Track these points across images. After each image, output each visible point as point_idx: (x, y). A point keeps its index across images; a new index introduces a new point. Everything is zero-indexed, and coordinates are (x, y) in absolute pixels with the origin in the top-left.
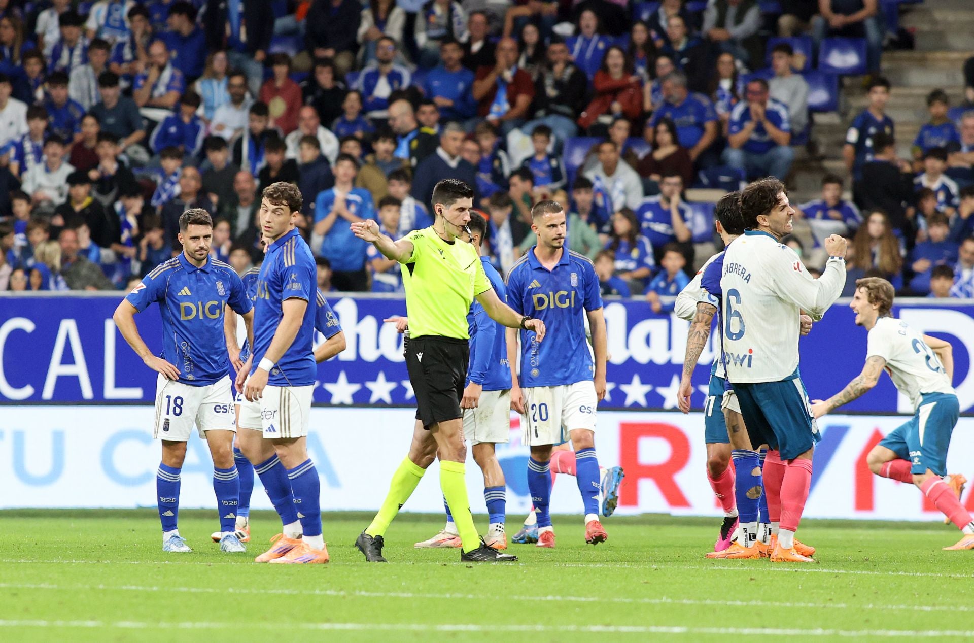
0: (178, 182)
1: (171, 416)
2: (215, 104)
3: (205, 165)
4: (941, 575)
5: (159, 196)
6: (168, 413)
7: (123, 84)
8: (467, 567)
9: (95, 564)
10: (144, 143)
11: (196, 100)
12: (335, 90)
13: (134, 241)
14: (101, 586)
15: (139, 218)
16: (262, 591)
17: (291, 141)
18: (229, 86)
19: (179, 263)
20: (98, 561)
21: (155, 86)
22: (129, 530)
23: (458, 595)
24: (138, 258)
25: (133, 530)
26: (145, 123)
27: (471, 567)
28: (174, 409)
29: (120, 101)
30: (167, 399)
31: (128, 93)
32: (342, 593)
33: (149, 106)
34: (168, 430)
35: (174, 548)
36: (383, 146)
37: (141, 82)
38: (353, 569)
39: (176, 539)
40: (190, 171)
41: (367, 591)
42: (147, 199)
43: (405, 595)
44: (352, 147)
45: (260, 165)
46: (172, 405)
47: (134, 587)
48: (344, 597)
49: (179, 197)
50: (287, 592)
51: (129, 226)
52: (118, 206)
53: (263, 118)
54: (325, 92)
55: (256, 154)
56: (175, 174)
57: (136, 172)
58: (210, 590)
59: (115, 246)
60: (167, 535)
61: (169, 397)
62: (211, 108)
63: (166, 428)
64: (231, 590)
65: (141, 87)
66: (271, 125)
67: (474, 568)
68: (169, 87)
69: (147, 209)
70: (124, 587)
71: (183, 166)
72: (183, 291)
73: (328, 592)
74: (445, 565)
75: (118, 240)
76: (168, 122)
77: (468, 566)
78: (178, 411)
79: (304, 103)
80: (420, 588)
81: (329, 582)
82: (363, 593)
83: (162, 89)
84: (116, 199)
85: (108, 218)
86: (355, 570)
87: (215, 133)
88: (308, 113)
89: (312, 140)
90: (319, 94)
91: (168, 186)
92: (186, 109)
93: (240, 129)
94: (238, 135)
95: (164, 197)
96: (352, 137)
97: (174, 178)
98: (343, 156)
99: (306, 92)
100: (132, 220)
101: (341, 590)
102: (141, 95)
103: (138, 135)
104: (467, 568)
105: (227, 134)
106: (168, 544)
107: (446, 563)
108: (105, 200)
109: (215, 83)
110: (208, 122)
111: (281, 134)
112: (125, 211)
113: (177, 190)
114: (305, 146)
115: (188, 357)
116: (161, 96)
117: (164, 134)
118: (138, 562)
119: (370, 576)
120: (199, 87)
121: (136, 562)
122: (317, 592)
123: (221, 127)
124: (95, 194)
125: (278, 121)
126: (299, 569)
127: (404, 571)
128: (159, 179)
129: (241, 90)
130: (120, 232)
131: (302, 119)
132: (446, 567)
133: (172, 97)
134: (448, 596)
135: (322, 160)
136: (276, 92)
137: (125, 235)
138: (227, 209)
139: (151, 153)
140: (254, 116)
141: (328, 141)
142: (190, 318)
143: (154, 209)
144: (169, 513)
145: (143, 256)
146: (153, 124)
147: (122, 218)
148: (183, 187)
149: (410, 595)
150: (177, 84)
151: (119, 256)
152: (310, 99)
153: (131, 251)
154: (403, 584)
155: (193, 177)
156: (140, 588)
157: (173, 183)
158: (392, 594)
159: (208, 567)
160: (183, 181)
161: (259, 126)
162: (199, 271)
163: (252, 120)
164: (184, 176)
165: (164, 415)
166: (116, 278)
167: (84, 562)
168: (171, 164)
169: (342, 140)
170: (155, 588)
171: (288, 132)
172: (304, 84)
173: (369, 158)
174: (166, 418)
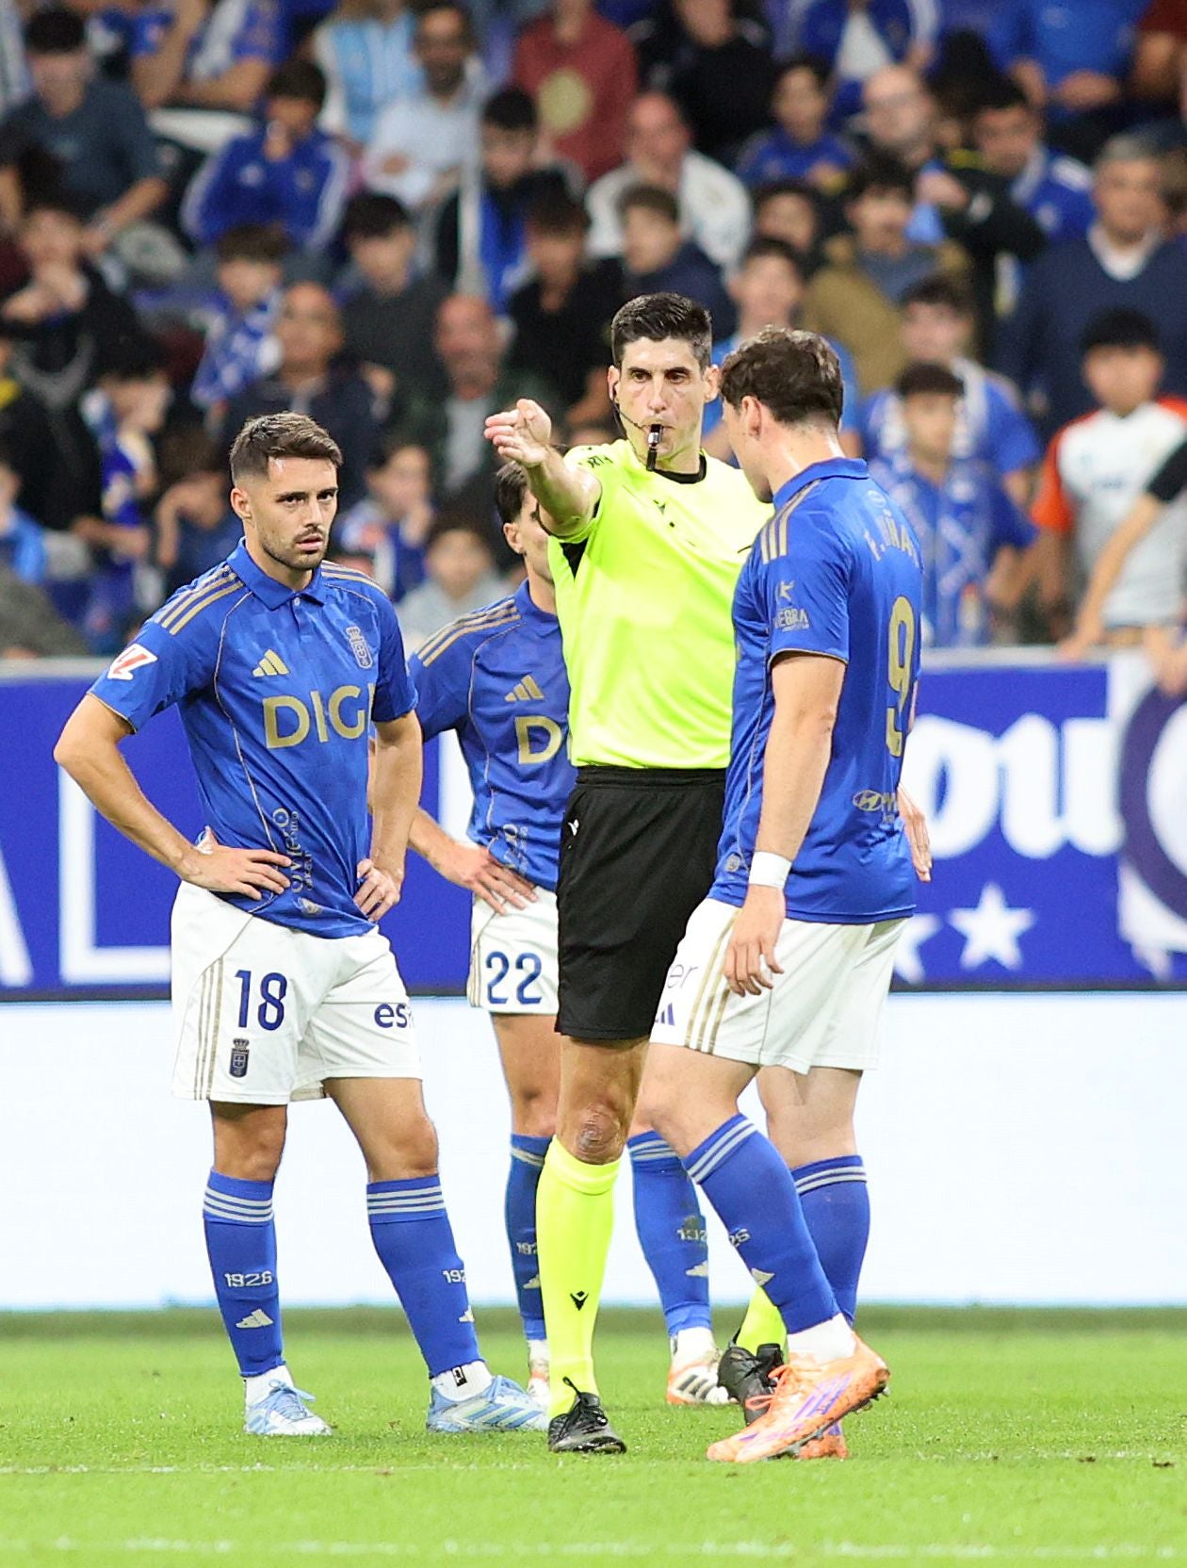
0: (273, 330)
1: (254, 1031)
2: (377, 92)
3: (349, 280)
5: (215, 376)
6: (243, 1023)
7: (101, 40)
8: (1156, 1465)
9: (44, 1474)
10: (166, 215)
11: (312, 85)
12: (735, 49)
13: (142, 511)
14: (63, 1543)
15: (156, 439)
16: (545, 1548)
17: (602, 200)
18: (420, 43)
19: (237, 579)
20: (54, 1468)
21: (195, 46)
22: (144, 1372)
23: (1131, 1550)
24: (152, 560)
25: (156, 1374)
26: (167, 158)
27: (1167, 1465)
28: (263, 1009)
29: (90, 91)
30: (240, 981)
31: (116, 66)
32: (785, 1550)
33: (182, 101)
34: (244, 1073)
35: (280, 1425)
36: (876, 212)
37: (153, 34)
38: (815, 1476)
39: (285, 1398)
40: (308, 299)
41: (858, 1541)
42: (182, 382)
43: (973, 1551)
44: (790, 217)
45: (516, 277)
46: (256, 999)
47: (159, 1544)
48: (790, 1560)
49: (275, 376)
50: (617, 1548)
51: (123, 464)
52: (94, 407)
53: (521, 139)
54: (707, 53)
55: (503, 243)
56: (262, 307)
57: (146, 307)
58: (390, 1549)
59: (87, 526)
60: (259, 1387)
61: (245, 975)
62: (362, 107)
63: (239, 1067)
64: (451, 1547)
65: (154, 50)
66: (544, 155)
67: (1176, 1467)
68: (240, 48)
69: (180, 415)
70: (132, 1545)
71: (286, 283)
72: (263, 663)
73: (742, 1548)
74: (1090, 1460)
75: (95, 509)
77: (1158, 1462)
78: (271, 1015)
79: (643, 85)
80: (1018, 1530)
81: (744, 1517)
82: (846, 1548)
83: (216, 53)
84: (90, 384)
85: (65, 444)
86: (822, 1480)
87: (383, 183)
88: (653, 114)
90: (686, 56)
91: (239, 343)
92: (288, 113)
93: (452, 170)
94: (449, 184)
95: (230, 376)
96: (791, 185)
97: (257, 320)
98: (761, 244)
99: (648, 55)
100: (135, 448)
101: (782, 1538)
102: (156, 72)
103: (146, 193)
104: (1158, 1468)
105: (413, 187)
106: (263, 1412)
107: (1093, 1455)
108: (55, 391)
109: (373, 33)
110: (356, 150)
111: (575, 177)
112: (114, 419)
113: (268, 354)
114: (639, 217)
115: (299, 851)
116: (216, 75)
118: (171, 1469)
119: (869, 1496)
120: (329, 47)
121: (166, 1470)
122: (709, 1547)
123: (396, 164)
124: (25, 372)
125: (564, 143)
126: (652, 1481)
127: (969, 1481)
128: (215, 324)
130: (100, 485)
131: (631, 131)
132: (1091, 1463)
133: (250, 77)
134: (1100, 1552)
135: (692, 258)
136: (558, 56)
137: (116, 494)
138: (418, 407)
139: (187, 245)
140: (496, 132)
141: (716, 198)
142: (294, 740)
143: (198, 415)
144: (258, 1319)
145: (168, 551)
146: (191, 158)
147: (103, 443)
148: (287, 344)
149: (987, 1551)
150: (263, 37)
151: (101, 556)
152: (661, 75)
153: (131, 541)
154: (966, 1518)
155: (318, 317)
156: (180, 1545)
157: (255, 336)
158: (936, 1550)
159: (382, 1479)
160: (289, 329)
161: (510, 159)
162: (297, 602)
163: (487, 144)
164: (288, 313)
165: (231, 1030)
167: (10, 1470)
168: (248, 278)
169: (760, 194)
170: (223, 1546)
172: (642, 29)
173: (838, 248)
174: (239, 1037)
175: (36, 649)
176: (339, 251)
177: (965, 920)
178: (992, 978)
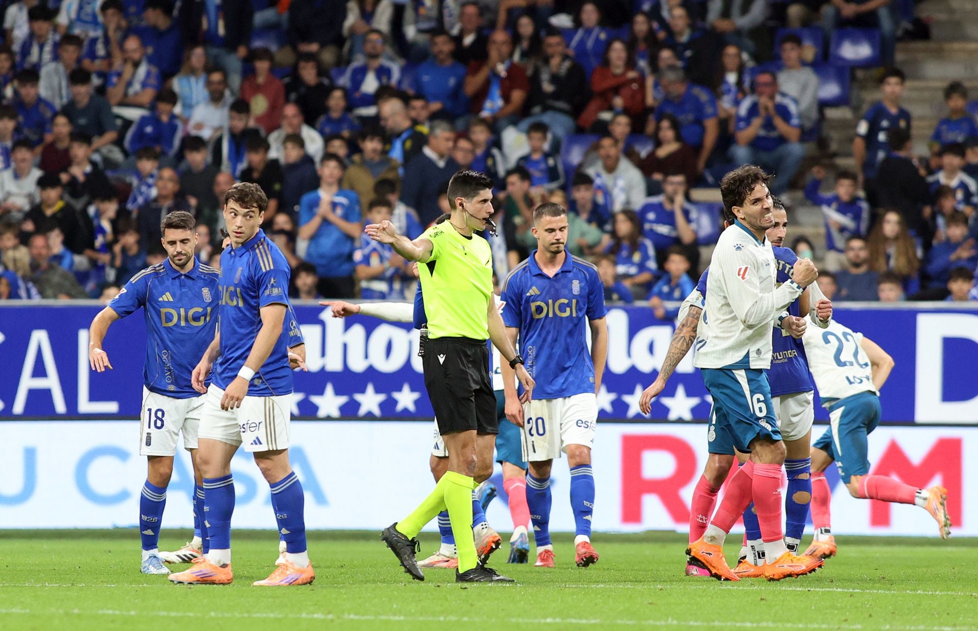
0: (155, 185)
1: (153, 430)
2: (194, 101)
3: (183, 166)
4: (962, 594)
5: (135, 200)
6: (149, 427)
7: (96, 81)
8: (462, 588)
9: (69, 587)
10: (119, 142)
11: (172, 98)
12: (320, 86)
13: (108, 247)
14: (76, 611)
15: (114, 222)
16: (246, 615)
17: (274, 139)
18: (208, 84)
19: (163, 268)
20: (73, 584)
21: (129, 84)
22: (105, 551)
23: (453, 618)
24: (112, 265)
25: (109, 552)
26: (119, 122)
27: (465, 588)
28: (155, 422)
29: (92, 99)
30: (148, 412)
31: (101, 91)
32: (330, 617)
33: (123, 104)
34: (150, 445)
35: (153, 570)
36: (371, 146)
37: (114, 79)
38: (341, 590)
40: (167, 173)
41: (356, 614)
42: (123, 202)
43: (397, 618)
44: (338, 147)
45: (242, 166)
46: (153, 418)
47: (110, 612)
48: (332, 621)
49: (156, 200)
50: (272, 615)
51: (102, 231)
52: (92, 210)
53: (243, 116)
54: (309, 88)
55: (236, 155)
56: (152, 176)
58: (191, 614)
59: (89, 252)
60: (146, 554)
61: (150, 410)
62: (188, 106)
63: (148, 443)
64: (213, 614)
65: (115, 85)
66: (252, 123)
67: (469, 589)
68: (144, 85)
69: (122, 213)
70: (100, 612)
71: (160, 168)
72: (164, 296)
73: (316, 616)
74: (438, 586)
75: (91, 246)
76: (144, 121)
77: (462, 587)
78: (159, 423)
79: (287, 101)
80: (413, 611)
81: (316, 605)
82: (352, 616)
83: (137, 87)
84: (89, 203)
85: (81, 223)
86: (344, 592)
87: (194, 132)
88: (291, 110)
89: (296, 139)
90: (302, 90)
91: (144, 189)
92: (163, 107)
93: (220, 128)
94: (218, 134)
95: (140, 200)
96: (337, 136)
97: (150, 181)
98: (328, 156)
99: (289, 89)
100: (106, 225)
101: (329, 613)
102: (115, 93)
103: (111, 136)
104: (462, 590)
105: (206, 134)
106: (147, 565)
107: (440, 584)
108: (78, 205)
109: (193, 80)
110: (186, 121)
111: (263, 132)
112: (99, 214)
113: (154, 192)
114: (290, 145)
115: (168, 367)
116: (136, 94)
117: (140, 135)
118: (114, 586)
119: (360, 598)
120: (177, 84)
121: (112, 585)
122: (304, 615)
123: (199, 126)
124: (67, 197)
125: (259, 119)
126: (284, 592)
127: (395, 593)
128: (135, 182)
129: (220, 87)
130: (94, 238)
131: (284, 117)
132: (439, 588)
133: (148, 96)
134: (442, 619)
135: (308, 160)
136: (258, 89)
137: (99, 241)
138: (206, 212)
139: (126, 153)
140: (235, 114)
141: (313, 140)
142: (171, 324)
143: (129, 213)
144: (149, 532)
145: (118, 262)
146: (128, 123)
147: (95, 223)
148: (159, 189)
149: (402, 618)
150: (153, 81)
151: (93, 262)
152: (293, 96)
153: (105, 258)
154: (395, 606)
155: (171, 179)
156: (117, 612)
157: (149, 186)
158: (383, 617)
159: (189, 590)
160: (160, 183)
161: (239, 124)
162: (183, 277)
163: (231, 118)
164: (161, 178)
165: (147, 430)
166: (90, 286)
167: (58, 585)
168: (147, 165)
169: (327, 139)
170: (133, 613)
171: (270, 130)
172: (287, 80)
173: (356, 158)
174: (148, 432)
175: (71, 296)
176: (180, 156)
177: (396, 395)
178: (405, 416)
